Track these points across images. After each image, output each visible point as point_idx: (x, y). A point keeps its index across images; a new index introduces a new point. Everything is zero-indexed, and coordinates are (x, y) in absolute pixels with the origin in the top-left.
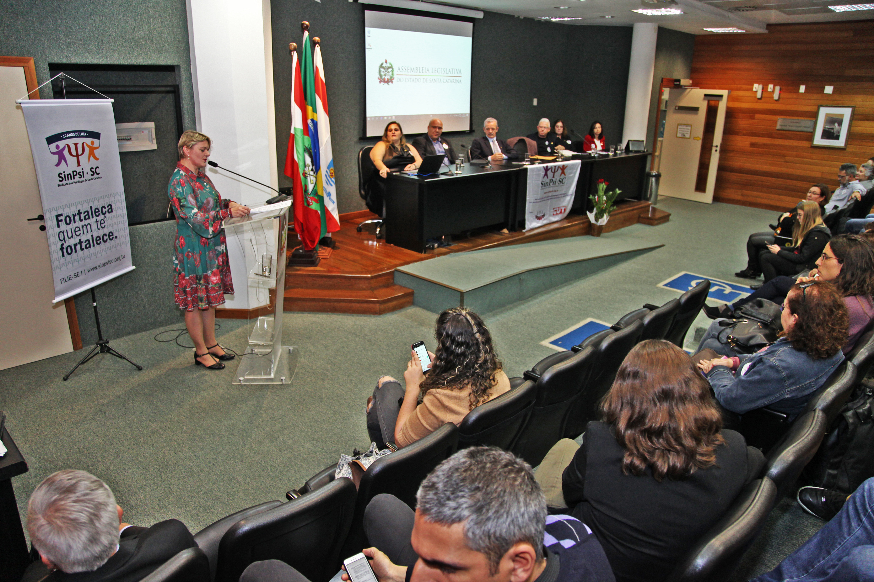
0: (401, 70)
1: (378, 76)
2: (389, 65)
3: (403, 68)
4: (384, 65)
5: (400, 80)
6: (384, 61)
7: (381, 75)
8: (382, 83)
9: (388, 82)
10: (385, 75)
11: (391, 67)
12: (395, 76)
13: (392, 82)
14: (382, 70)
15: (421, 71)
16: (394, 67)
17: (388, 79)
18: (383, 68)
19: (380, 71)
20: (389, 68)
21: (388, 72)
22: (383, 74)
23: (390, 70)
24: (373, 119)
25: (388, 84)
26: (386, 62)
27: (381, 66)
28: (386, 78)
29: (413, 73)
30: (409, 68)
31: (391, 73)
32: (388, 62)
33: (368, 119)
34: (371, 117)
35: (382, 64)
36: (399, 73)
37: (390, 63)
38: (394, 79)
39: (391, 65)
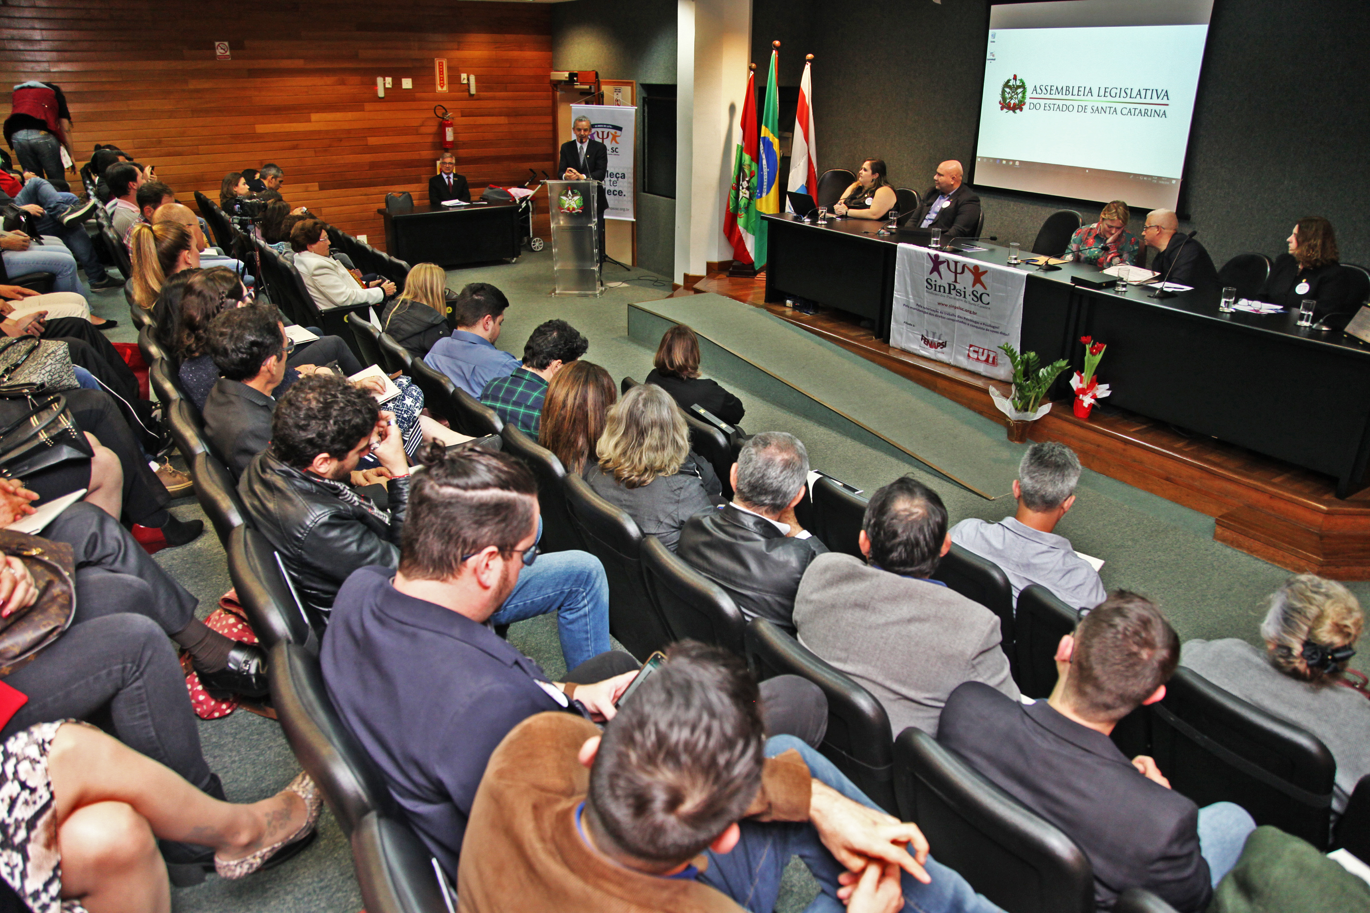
0: (1039, 91)
1: (1000, 99)
2: (1018, 83)
3: (1043, 88)
4: (1011, 83)
5: (1035, 106)
6: (1012, 77)
7: (1004, 98)
8: (1005, 110)
9: (1014, 108)
10: (1011, 98)
11: (1023, 86)
12: (1028, 101)
13: (1021, 110)
14: (1008, 90)
15: (1075, 92)
16: (1027, 85)
17: (1015, 105)
18: (1009, 87)
19: (1003, 92)
20: (1019, 87)
21: (1017, 94)
22: (1007, 96)
23: (1019, 90)
24: (985, 160)
25: (1014, 112)
26: (1015, 78)
27: (1007, 85)
28: (1012, 102)
29: (1060, 96)
30: (1054, 88)
31: (1020, 95)
32: (1018, 78)
33: (978, 160)
34: (982, 158)
35: (1008, 81)
36: (1035, 95)
37: (1021, 81)
38: (1024, 104)
39: (1023, 83)
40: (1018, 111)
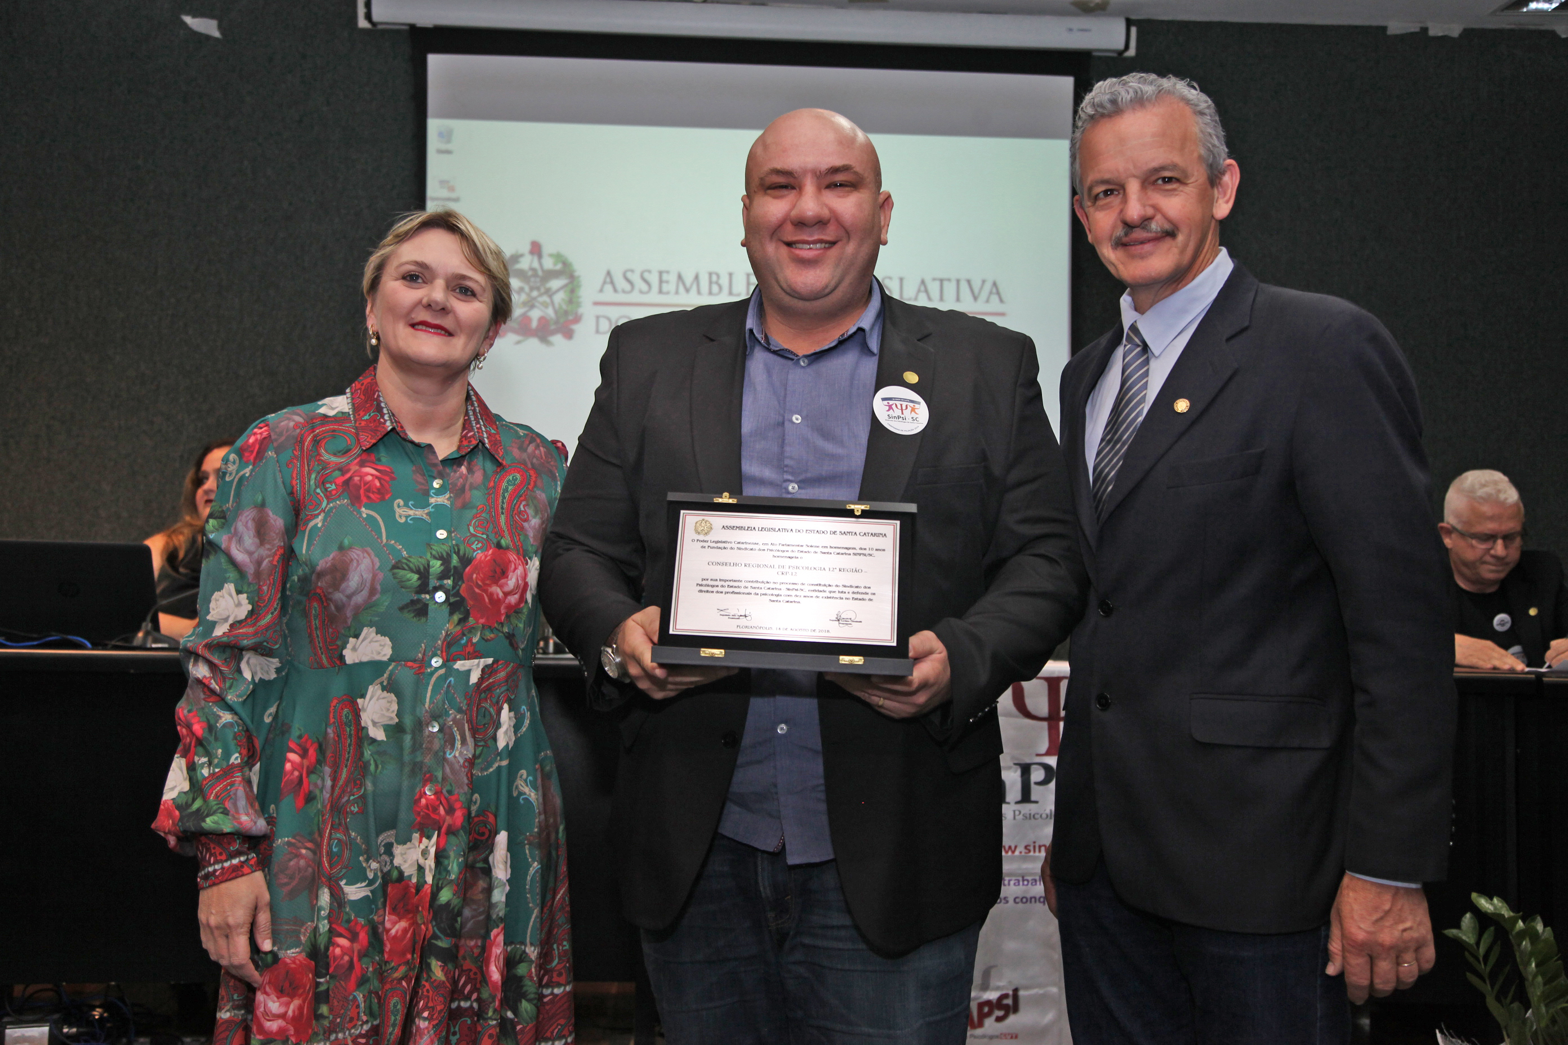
0: (621, 284)
2: (548, 264)
3: (634, 277)
4: (525, 264)
6: (526, 248)
9: (543, 332)
10: (530, 304)
11: (566, 270)
12: (587, 311)
13: (569, 335)
16: (580, 268)
17: (542, 320)
18: (522, 275)
20: (551, 274)
21: (549, 293)
23: (555, 284)
25: (545, 339)
26: (536, 249)
28: (535, 314)
30: (671, 277)
31: (559, 298)
32: (547, 249)
36: (609, 295)
37: (558, 257)
38: (577, 319)
39: (566, 264)
40: (558, 339)
